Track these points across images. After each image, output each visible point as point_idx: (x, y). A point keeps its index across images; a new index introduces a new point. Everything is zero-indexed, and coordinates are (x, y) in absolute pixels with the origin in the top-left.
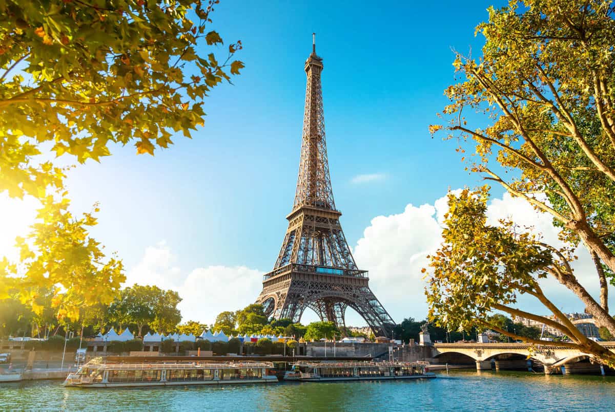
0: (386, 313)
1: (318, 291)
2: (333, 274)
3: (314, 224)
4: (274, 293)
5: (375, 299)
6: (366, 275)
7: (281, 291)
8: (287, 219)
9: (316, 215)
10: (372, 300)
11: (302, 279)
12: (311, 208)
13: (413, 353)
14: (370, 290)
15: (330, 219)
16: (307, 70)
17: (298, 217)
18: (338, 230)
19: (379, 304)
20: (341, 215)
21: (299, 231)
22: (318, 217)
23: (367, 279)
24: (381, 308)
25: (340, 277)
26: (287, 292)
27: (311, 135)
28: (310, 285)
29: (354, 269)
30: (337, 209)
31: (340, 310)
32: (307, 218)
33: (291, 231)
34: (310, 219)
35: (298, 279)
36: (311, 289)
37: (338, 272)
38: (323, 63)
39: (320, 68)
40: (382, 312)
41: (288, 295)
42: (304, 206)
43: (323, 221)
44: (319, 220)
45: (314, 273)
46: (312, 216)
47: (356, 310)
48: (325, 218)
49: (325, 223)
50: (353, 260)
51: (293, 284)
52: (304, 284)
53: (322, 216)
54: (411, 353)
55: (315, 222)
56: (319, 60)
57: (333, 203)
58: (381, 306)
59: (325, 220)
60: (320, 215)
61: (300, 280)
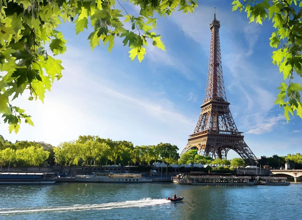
0: (252, 153)
1: (220, 143)
2: (227, 134)
3: (216, 110)
4: (197, 144)
5: (247, 146)
6: (242, 134)
7: (201, 143)
8: (201, 107)
9: (217, 105)
10: (245, 147)
11: (212, 137)
12: (215, 101)
14: (244, 142)
15: (224, 106)
16: (211, 28)
17: (208, 106)
18: (228, 112)
19: (248, 149)
20: (230, 104)
21: (209, 113)
22: (219, 106)
23: (243, 137)
24: (250, 151)
25: (230, 135)
26: (205, 144)
27: (214, 63)
28: (216, 140)
29: (236, 131)
30: (227, 101)
31: (225, 152)
32: (213, 106)
33: (203, 113)
34: (215, 107)
35: (210, 137)
36: (217, 142)
37: (229, 133)
38: (220, 24)
39: (219, 27)
40: (250, 153)
41: (206, 145)
42: (212, 101)
43: (221, 107)
44: (219, 107)
45: (218, 134)
46: (216, 105)
47: (237, 152)
48: (222, 106)
49: (222, 108)
50: (236, 127)
51: (208, 140)
52: (213, 140)
53: (221, 105)
55: (217, 108)
56: (218, 22)
57: (226, 98)
58: (250, 150)
59: (222, 107)
60: (219, 105)
61: (211, 138)
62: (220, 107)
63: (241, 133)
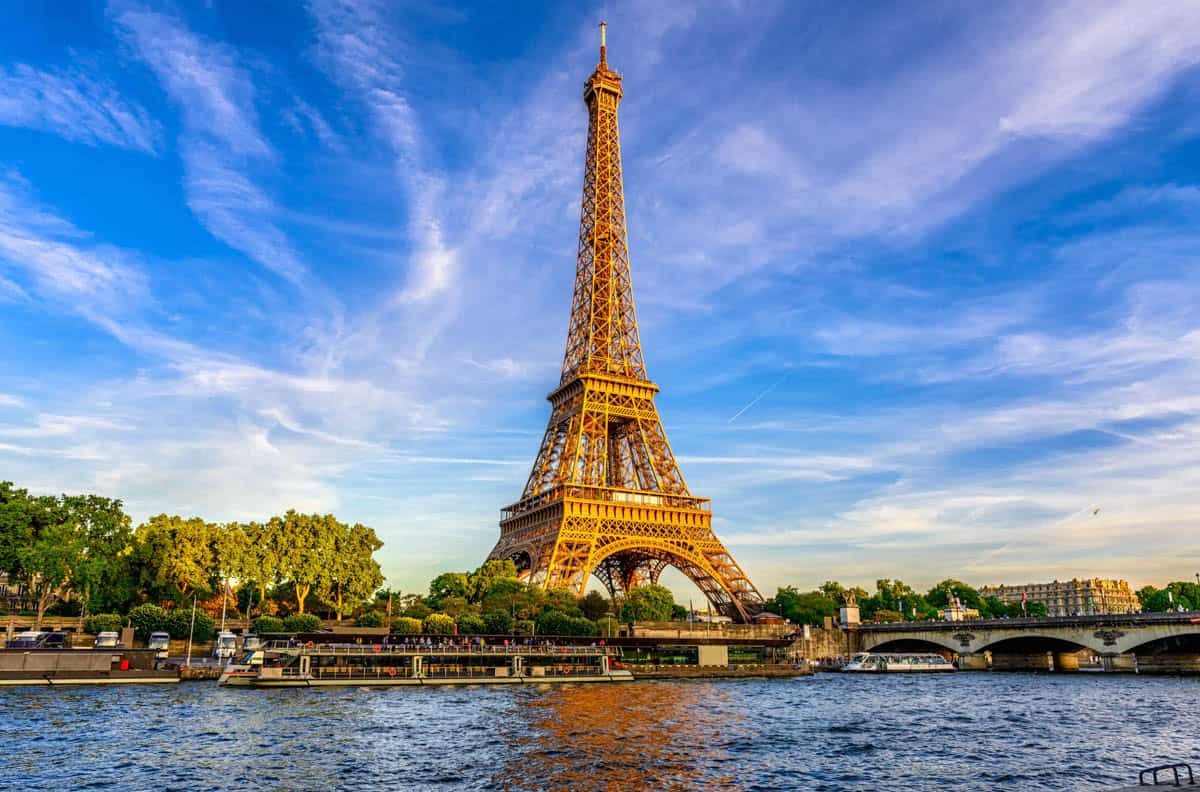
0: (744, 578)
1: (615, 537)
2: (643, 505)
3: (605, 410)
4: (528, 542)
5: (724, 552)
6: (706, 508)
7: (543, 538)
8: (549, 399)
9: (609, 390)
10: (716, 554)
11: (586, 514)
12: (600, 378)
13: (829, 643)
14: (714, 536)
15: (636, 398)
17: (573, 394)
18: (650, 421)
19: (729, 562)
20: (657, 390)
21: (577, 422)
22: (614, 395)
23: (709, 516)
24: (735, 568)
25: (658, 509)
26: (556, 540)
27: (598, 233)
28: (599, 525)
29: (683, 496)
30: (649, 379)
32: (591, 396)
33: (558, 422)
34: (598, 398)
35: (577, 513)
36: (603, 534)
37: (654, 500)
40: (736, 576)
42: (587, 373)
43: (623, 402)
45: (609, 503)
46: (602, 394)
47: (687, 574)
48: (627, 398)
49: (628, 406)
50: (681, 479)
51: (569, 523)
52: (589, 525)
53: (622, 392)
54: (825, 642)
55: (607, 405)
57: (642, 368)
58: (735, 565)
59: (627, 402)
60: (616, 390)
61: (583, 516)
62: (617, 400)
63: (699, 501)
